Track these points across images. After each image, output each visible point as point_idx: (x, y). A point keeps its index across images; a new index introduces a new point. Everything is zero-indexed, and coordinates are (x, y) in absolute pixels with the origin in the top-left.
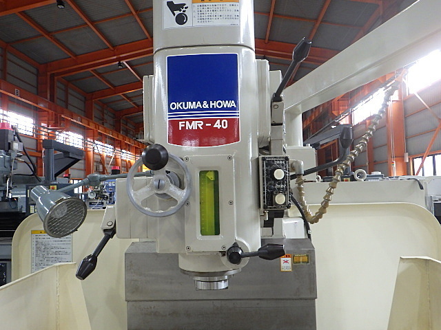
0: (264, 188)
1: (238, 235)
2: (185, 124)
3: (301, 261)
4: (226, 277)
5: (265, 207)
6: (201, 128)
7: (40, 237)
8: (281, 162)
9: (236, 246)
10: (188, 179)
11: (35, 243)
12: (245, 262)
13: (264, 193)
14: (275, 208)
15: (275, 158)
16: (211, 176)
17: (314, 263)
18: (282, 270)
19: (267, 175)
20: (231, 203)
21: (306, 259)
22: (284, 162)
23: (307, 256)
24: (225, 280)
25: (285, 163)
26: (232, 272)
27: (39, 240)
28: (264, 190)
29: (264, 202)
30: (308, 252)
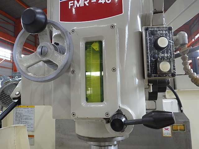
0: (147, 56)
1: (122, 103)
2: (74, 3)
3: (179, 128)
4: (115, 143)
5: (149, 76)
6: (87, 5)
7: (18, 109)
8: (164, 32)
9: (119, 113)
10: (68, 43)
11: (15, 113)
12: (130, 129)
13: (148, 62)
14: (159, 76)
15: (158, 28)
16: (96, 47)
17: (189, 131)
18: (164, 135)
19: (150, 44)
20: (114, 70)
21: (182, 128)
22: (167, 32)
23: (184, 125)
24: (115, 145)
25: (169, 32)
26: (120, 139)
27: (17, 111)
28: (148, 58)
29: (148, 70)
30: (184, 123)
